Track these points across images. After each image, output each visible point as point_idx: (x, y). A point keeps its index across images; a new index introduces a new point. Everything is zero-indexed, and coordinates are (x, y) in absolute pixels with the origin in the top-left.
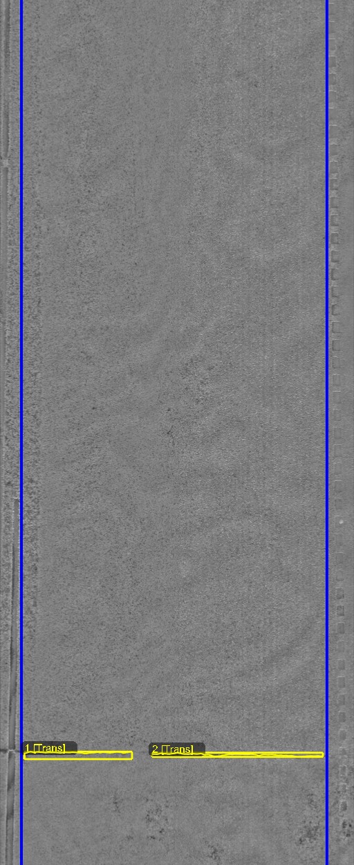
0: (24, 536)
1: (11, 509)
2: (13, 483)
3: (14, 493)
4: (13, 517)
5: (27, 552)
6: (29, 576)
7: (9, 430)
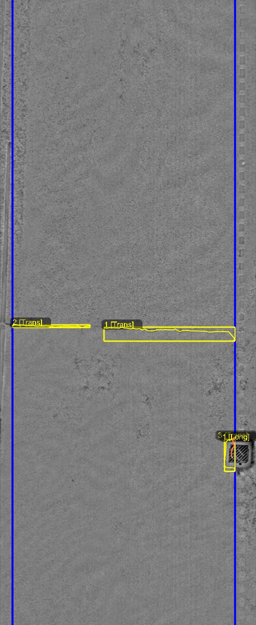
0: (14, 169)
1: (5, 149)
2: (7, 130)
3: (8, 138)
4: (6, 155)
5: (16, 181)
6: (17, 198)
7: (5, 92)
